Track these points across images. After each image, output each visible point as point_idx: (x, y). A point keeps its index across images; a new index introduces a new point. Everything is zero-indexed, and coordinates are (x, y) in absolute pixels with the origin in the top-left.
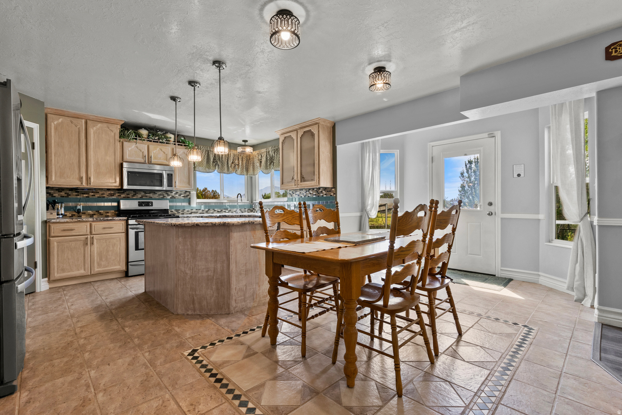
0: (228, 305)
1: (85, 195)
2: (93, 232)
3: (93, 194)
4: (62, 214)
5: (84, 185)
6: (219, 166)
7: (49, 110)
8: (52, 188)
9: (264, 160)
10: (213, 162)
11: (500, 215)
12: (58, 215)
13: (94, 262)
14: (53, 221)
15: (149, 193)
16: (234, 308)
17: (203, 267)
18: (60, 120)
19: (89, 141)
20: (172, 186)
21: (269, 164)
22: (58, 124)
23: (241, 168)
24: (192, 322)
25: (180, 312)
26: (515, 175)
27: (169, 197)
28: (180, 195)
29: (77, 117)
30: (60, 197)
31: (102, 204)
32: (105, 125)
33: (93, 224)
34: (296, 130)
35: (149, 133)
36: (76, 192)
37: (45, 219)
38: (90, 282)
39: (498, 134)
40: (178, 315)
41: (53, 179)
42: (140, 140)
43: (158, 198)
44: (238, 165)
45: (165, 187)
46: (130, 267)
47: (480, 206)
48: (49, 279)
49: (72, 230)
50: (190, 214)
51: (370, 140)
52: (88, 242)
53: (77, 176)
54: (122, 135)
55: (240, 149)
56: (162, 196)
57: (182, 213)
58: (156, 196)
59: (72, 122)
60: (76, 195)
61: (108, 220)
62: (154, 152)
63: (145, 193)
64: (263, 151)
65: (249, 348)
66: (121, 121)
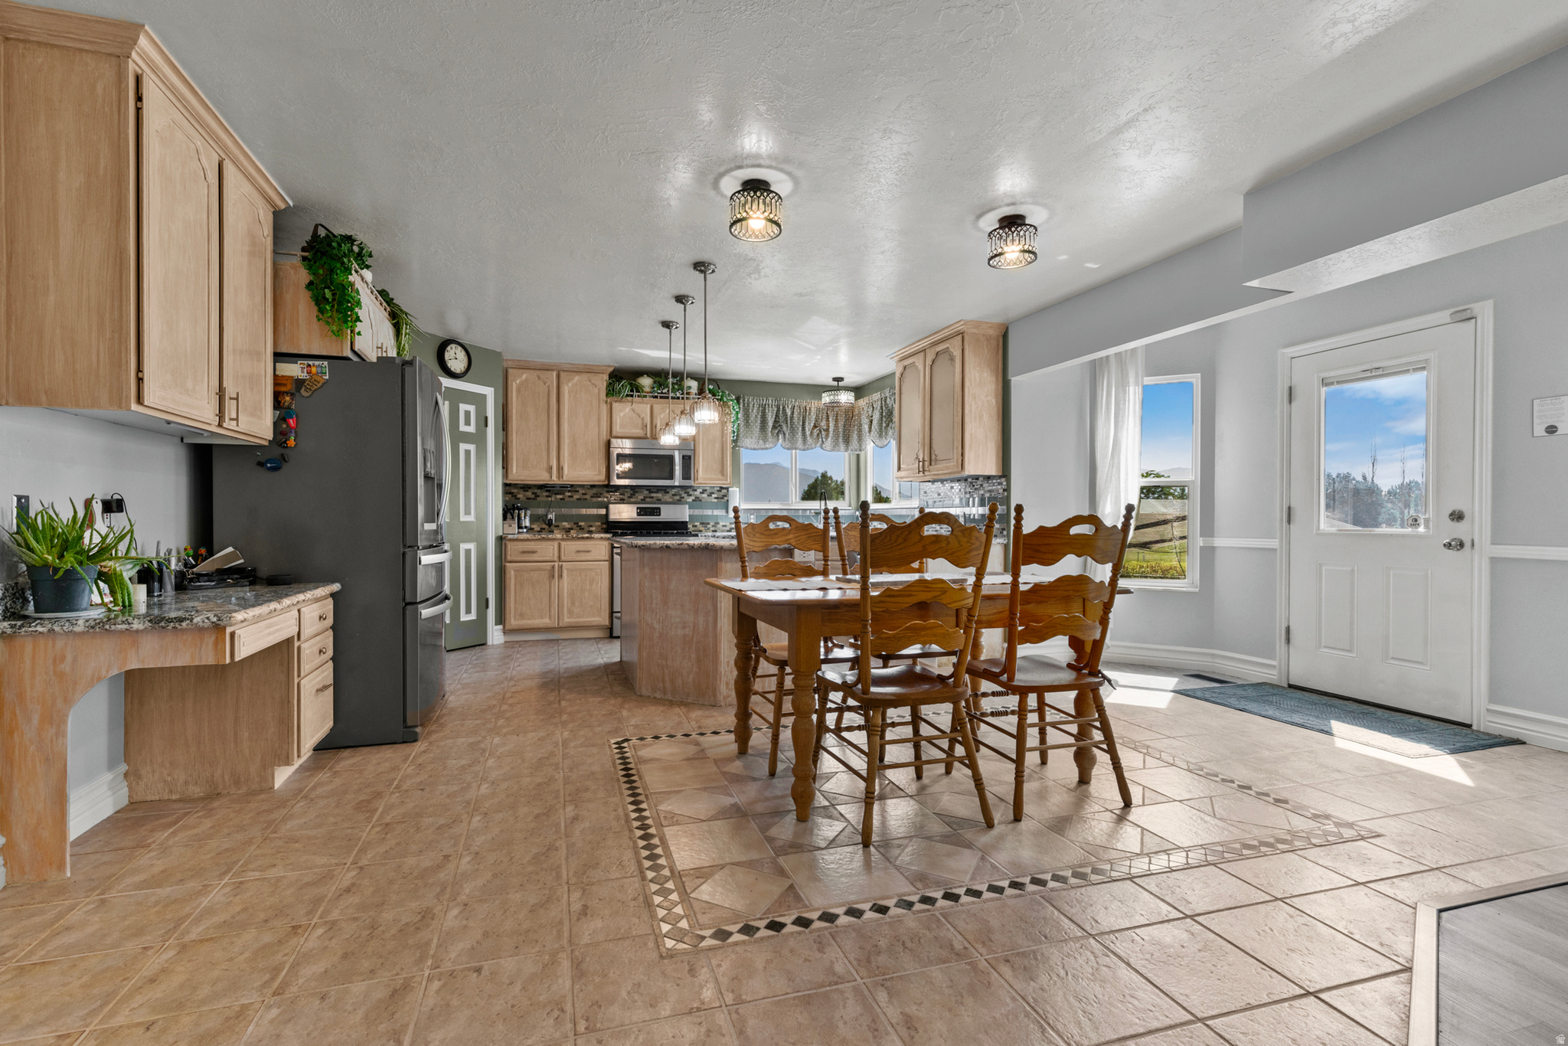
0: (714, 690)
1: (559, 497)
2: (563, 558)
3: (570, 494)
4: (526, 527)
5: (555, 480)
6: (784, 434)
7: (510, 363)
8: (515, 486)
9: (876, 417)
10: (774, 427)
11: (1486, 549)
12: (520, 527)
13: (563, 607)
14: (510, 536)
15: (657, 492)
16: (725, 698)
17: (678, 620)
18: (524, 377)
19: (561, 407)
20: (690, 479)
21: (884, 425)
22: (522, 383)
23: (834, 436)
24: (653, 708)
25: (644, 692)
26: (1540, 430)
27: (690, 500)
28: (710, 495)
29: (546, 368)
30: (525, 499)
31: (584, 511)
32: (585, 377)
33: (563, 543)
34: (924, 350)
35: (655, 382)
36: (547, 491)
37: (501, 534)
38: (558, 640)
39: (1485, 311)
40: (641, 696)
41: (514, 471)
42: (639, 396)
43: (671, 500)
44: (827, 430)
45: (677, 481)
46: (615, 619)
47: (1427, 521)
48: (504, 627)
49: (534, 552)
50: (728, 531)
51: (1112, 351)
52: (554, 574)
53: (545, 465)
54: (611, 392)
55: (826, 398)
56: (678, 498)
57: (713, 529)
58: (667, 498)
59: (539, 378)
60: (547, 496)
61: (583, 538)
62: (662, 416)
63: (651, 492)
64: (876, 399)
65: (703, 750)
66: (609, 366)
